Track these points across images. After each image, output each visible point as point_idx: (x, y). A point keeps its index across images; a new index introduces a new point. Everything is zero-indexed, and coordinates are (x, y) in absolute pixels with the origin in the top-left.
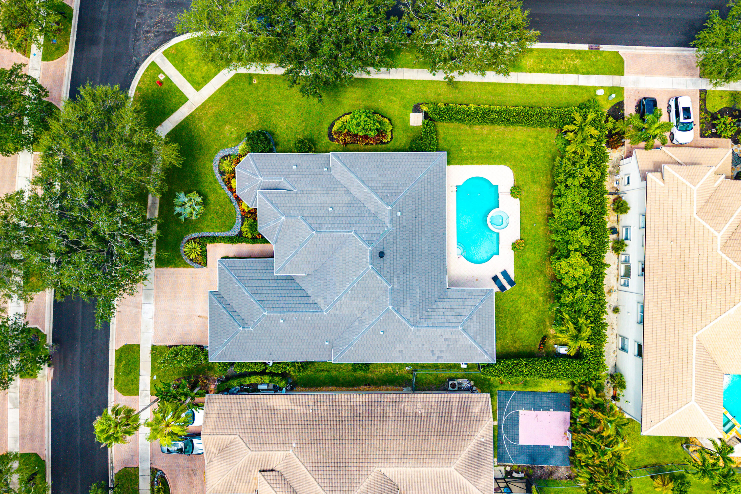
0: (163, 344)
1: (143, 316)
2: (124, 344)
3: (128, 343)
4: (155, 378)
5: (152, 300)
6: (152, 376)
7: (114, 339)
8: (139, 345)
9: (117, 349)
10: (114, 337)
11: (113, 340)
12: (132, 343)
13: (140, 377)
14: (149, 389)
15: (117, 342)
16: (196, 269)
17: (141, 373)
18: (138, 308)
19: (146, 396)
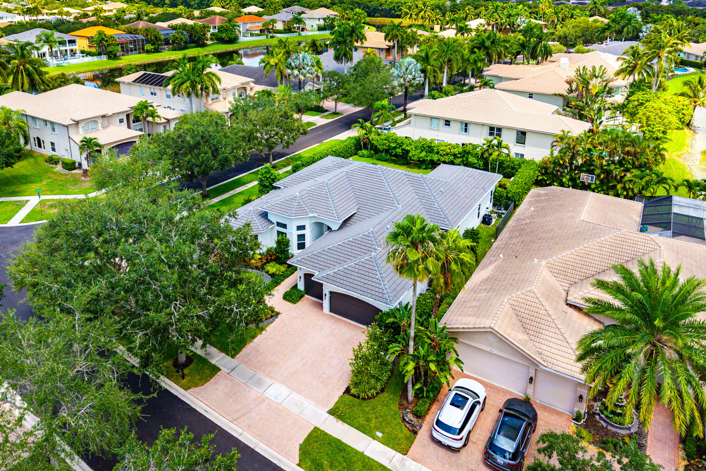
0: (336, 399)
1: (279, 401)
2: (298, 448)
3: (301, 442)
4: (379, 434)
5: (269, 381)
6: (374, 438)
7: (280, 457)
8: (315, 428)
9: (297, 462)
10: (276, 454)
11: (280, 460)
12: (305, 436)
13: (365, 453)
14: (393, 452)
15: (287, 455)
16: (274, 323)
17: (361, 450)
18: (263, 400)
19: (402, 463)
